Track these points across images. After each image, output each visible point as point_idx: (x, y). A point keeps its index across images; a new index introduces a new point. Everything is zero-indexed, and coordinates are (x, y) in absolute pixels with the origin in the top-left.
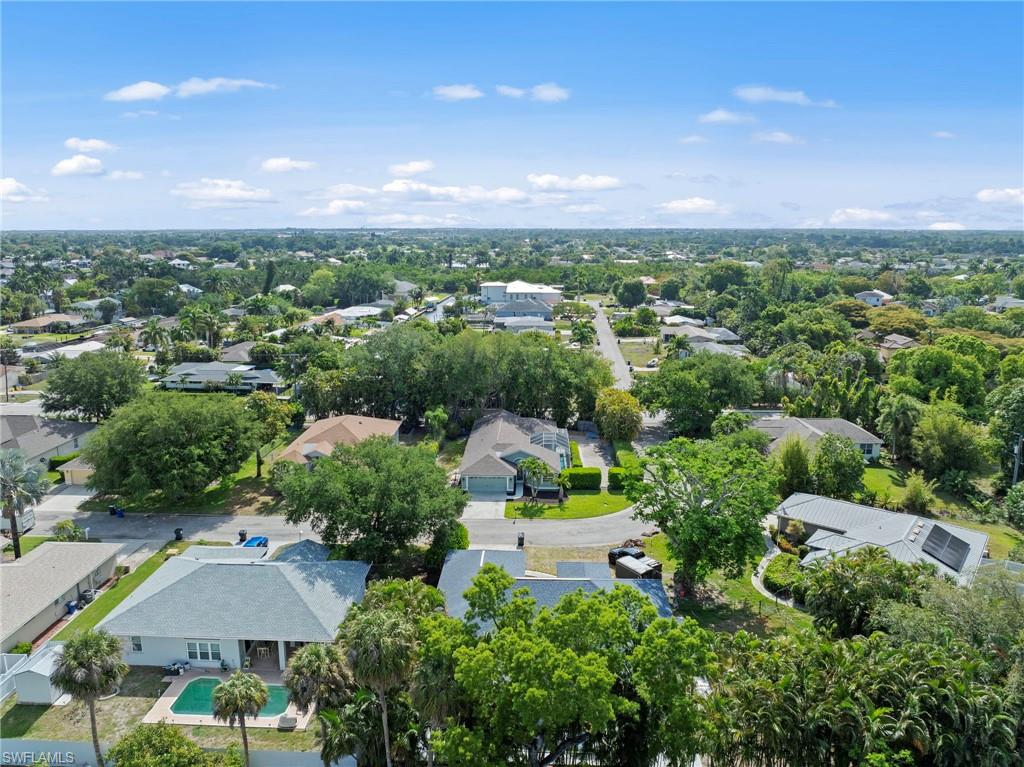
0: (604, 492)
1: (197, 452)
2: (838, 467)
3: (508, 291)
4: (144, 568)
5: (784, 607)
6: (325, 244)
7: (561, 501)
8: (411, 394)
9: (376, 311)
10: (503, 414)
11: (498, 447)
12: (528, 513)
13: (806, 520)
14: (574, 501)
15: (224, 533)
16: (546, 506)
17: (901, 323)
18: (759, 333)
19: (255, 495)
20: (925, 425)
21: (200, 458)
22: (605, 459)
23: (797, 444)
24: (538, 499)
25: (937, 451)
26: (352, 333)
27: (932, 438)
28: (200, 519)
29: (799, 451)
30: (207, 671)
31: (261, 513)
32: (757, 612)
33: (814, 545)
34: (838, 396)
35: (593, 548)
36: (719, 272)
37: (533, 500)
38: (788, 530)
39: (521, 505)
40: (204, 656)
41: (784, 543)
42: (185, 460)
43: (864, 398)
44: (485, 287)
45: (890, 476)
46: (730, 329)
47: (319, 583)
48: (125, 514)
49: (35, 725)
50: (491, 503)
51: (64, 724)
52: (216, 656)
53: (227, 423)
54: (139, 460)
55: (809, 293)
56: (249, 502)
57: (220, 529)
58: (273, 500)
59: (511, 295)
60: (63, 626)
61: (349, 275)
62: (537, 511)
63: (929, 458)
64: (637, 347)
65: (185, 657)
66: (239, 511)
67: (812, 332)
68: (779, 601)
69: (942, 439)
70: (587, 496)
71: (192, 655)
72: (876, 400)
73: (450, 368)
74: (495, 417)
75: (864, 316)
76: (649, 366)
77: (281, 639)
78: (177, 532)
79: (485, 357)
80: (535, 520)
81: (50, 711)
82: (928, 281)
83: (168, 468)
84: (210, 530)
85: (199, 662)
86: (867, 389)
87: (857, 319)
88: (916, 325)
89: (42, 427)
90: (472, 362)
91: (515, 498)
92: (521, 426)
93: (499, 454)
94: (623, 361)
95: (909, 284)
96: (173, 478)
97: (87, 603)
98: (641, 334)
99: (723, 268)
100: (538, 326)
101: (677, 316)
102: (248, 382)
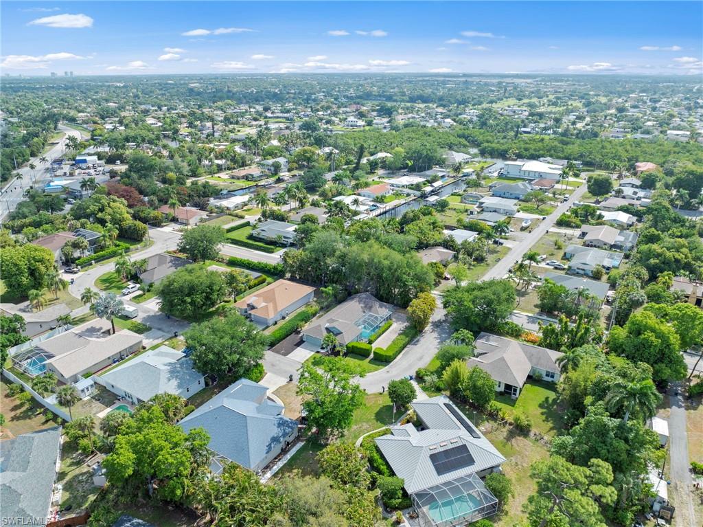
0: (368, 360)
10: (364, 296)
11: (331, 320)
26: (385, 201)
30: (128, 403)
37: (327, 355)
38: (408, 416)
39: (318, 356)
40: (129, 397)
44: (507, 165)
45: (547, 398)
46: (637, 234)
50: (308, 352)
51: (80, 407)
52: (132, 398)
59: (524, 172)
60: (109, 367)
64: (554, 239)
70: (356, 360)
71: (126, 395)
78: (175, 333)
81: (81, 401)
89: (169, 262)
91: (322, 351)
92: (366, 306)
93: (327, 325)
97: (122, 360)
99: (686, 172)
100: (504, 210)
101: (620, 212)
102: (286, 240)
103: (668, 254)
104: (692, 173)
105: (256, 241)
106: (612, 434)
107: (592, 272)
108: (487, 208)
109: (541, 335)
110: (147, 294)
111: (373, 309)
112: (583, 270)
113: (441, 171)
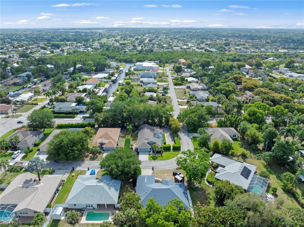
0: (172, 151)
1: (76, 149)
2: (226, 147)
3: (143, 66)
4: (68, 180)
5: (210, 187)
6: (85, 40)
7: (161, 154)
8: (122, 120)
9: (106, 75)
10: (146, 126)
11: (146, 139)
12: (154, 159)
13: (217, 163)
14: (165, 154)
15: (84, 167)
16: (158, 156)
17: (250, 85)
18: (213, 88)
19: (88, 154)
20: (248, 132)
21: (76, 150)
22: (172, 138)
23: (217, 142)
24: (156, 154)
25: (250, 140)
26: (101, 85)
27: (249, 136)
28: (77, 162)
29: (217, 143)
30: (90, 209)
31: (91, 160)
32: (204, 188)
33: (218, 172)
34: (229, 120)
35: (169, 170)
36: (203, 62)
37: (155, 154)
38: (213, 165)
39: (152, 156)
40: (89, 206)
41: (212, 168)
42: (73, 150)
43: (235, 121)
44: (137, 65)
45: (239, 144)
46: (205, 84)
47: (112, 188)
48: (58, 161)
49: (59, 224)
50: (145, 155)
51: (64, 224)
52: (92, 206)
53: (81, 139)
54: (62, 151)
55: (228, 68)
56: (87, 156)
57: (82, 166)
58: (93, 155)
59: (144, 67)
60: (55, 198)
61: (97, 63)
62: (156, 158)
63: (248, 141)
64: (179, 90)
65: (85, 207)
66: (85, 160)
67: (226, 90)
68: (209, 185)
69: (252, 137)
70: (168, 152)
71: (87, 206)
72: (238, 121)
73: (132, 113)
74: (144, 127)
75: (241, 80)
76: (183, 99)
77: (106, 203)
78: (73, 168)
79: (141, 111)
80: (156, 161)
81: (61, 221)
82: (261, 62)
83: (69, 153)
84: (80, 166)
85: (88, 208)
86: (236, 118)
87: (239, 81)
88: (254, 86)
89: (30, 134)
90: (138, 112)
91: (151, 153)
92: (151, 130)
93: (146, 141)
94: (176, 97)
95: (256, 63)
96: (70, 155)
97: (59, 191)
98: (181, 85)
99: (204, 61)
100: (153, 82)
101: (191, 78)
102: (77, 110)
103: (227, 89)
104: (206, 61)
105: (59, 114)
106: (286, 145)
107: (205, 99)
108: (146, 83)
109: (217, 124)
110: (29, 154)
111: (155, 130)
112: (202, 99)
113: (111, 70)
